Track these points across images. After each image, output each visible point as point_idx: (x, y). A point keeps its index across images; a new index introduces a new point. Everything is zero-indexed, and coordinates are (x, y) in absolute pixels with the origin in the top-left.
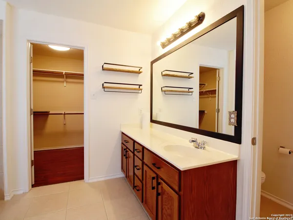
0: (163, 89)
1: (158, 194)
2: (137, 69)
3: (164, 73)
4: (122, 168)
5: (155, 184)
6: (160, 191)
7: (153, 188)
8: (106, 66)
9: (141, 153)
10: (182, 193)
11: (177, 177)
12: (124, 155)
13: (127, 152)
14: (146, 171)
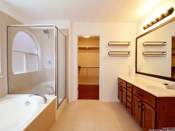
0: (144, 53)
1: (142, 110)
2: (127, 43)
3: (144, 44)
4: (118, 97)
5: (140, 105)
6: (143, 108)
7: (139, 107)
8: (110, 43)
9: (131, 89)
10: (157, 109)
11: (154, 101)
12: (120, 90)
13: (122, 88)
14: (134, 98)
